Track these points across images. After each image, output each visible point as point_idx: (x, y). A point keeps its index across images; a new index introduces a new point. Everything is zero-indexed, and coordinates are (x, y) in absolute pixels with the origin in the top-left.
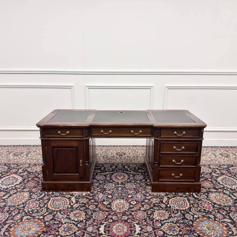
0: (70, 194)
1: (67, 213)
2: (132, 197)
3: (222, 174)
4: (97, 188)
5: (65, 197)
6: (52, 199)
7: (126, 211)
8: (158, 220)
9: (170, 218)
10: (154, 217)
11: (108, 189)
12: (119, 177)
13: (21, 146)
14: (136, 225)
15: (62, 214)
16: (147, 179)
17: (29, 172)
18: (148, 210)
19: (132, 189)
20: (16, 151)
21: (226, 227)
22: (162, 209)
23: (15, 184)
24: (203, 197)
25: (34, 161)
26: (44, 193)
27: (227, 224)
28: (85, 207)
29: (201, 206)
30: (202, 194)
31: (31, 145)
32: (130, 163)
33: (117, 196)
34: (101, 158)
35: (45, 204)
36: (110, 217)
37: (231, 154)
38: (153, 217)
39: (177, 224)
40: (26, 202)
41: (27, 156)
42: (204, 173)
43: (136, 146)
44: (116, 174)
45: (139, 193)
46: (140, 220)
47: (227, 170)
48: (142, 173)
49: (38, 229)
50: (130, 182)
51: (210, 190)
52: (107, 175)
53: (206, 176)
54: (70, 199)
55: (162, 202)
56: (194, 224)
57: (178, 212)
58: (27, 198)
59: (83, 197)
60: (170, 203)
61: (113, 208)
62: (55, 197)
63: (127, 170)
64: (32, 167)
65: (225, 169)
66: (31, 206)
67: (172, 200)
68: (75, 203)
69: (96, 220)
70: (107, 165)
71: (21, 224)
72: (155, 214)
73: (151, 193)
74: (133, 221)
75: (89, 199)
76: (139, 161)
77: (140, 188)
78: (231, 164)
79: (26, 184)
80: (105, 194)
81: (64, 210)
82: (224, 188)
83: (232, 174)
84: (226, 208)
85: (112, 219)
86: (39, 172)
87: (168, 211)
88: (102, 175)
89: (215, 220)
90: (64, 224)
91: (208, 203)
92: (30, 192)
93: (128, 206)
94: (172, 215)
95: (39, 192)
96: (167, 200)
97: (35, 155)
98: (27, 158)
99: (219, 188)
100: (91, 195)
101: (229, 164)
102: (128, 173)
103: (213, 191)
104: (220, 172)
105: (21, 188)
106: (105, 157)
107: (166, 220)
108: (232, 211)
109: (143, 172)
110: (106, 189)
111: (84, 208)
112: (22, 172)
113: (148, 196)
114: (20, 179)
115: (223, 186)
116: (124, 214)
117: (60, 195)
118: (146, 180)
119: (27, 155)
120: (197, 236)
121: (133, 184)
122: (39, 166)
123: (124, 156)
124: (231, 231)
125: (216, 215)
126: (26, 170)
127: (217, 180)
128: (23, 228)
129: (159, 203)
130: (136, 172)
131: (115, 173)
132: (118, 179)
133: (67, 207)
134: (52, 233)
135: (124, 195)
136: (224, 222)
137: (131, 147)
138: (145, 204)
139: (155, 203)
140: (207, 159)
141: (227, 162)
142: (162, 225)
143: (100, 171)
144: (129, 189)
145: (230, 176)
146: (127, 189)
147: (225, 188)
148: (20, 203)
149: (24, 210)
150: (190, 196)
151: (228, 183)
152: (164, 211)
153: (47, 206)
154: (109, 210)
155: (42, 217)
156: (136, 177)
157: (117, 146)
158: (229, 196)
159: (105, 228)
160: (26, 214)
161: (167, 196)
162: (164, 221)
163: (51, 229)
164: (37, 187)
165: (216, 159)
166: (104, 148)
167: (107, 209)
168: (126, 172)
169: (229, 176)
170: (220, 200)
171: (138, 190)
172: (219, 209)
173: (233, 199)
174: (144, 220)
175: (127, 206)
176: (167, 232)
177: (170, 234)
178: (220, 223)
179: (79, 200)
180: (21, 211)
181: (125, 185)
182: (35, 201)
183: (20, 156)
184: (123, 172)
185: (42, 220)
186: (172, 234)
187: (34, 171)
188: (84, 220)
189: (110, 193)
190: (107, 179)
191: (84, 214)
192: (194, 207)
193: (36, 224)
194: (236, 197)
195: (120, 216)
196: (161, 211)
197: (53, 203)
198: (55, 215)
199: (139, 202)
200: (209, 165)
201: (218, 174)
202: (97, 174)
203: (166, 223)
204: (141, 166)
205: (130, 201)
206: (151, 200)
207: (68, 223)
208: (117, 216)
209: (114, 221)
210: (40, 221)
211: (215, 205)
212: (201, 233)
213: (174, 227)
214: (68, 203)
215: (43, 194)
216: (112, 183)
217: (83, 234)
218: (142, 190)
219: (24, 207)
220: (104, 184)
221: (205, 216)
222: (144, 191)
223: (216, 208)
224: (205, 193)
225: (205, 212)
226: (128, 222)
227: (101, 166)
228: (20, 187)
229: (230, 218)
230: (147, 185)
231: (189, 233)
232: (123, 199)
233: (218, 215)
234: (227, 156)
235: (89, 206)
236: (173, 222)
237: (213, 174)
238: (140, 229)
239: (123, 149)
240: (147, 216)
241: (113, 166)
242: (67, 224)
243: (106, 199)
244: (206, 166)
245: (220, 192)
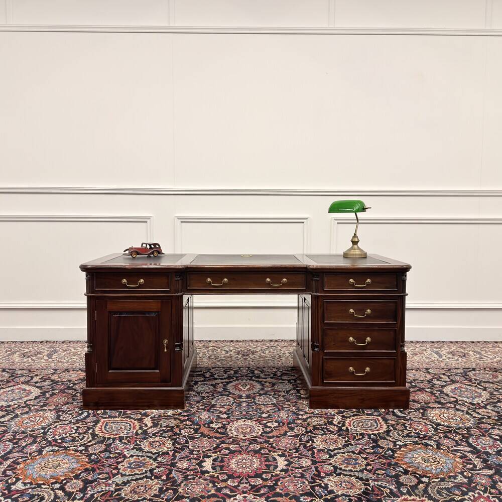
0: (140, 414)
1: (136, 441)
2: (269, 417)
3: (453, 382)
4: (198, 405)
5: (131, 418)
6: (102, 420)
7: (256, 437)
8: (323, 450)
9: (348, 446)
10: (315, 445)
11: (220, 405)
12: (241, 387)
13: (36, 342)
14: (277, 457)
15: (125, 443)
16: (301, 389)
17: (54, 380)
18: (302, 435)
19: (269, 404)
20: (26, 350)
21: (461, 457)
22: (330, 434)
23: (25, 399)
24: (415, 415)
25: (65, 364)
26: (86, 411)
27: (464, 454)
28: (173, 431)
29: (410, 428)
30: (413, 410)
31: (57, 342)
32: (265, 366)
33: (238, 414)
34: (205, 360)
35: (89, 428)
36: (224, 446)
37: (471, 353)
38: (312, 445)
39: (362, 455)
40: (49, 426)
41: (49, 358)
42: (417, 380)
43: (276, 341)
44: (237, 382)
45: (283, 410)
46: (286, 451)
47: (464, 376)
48: (289, 381)
49: (75, 465)
50: (265, 394)
51: (430, 405)
52: (218, 384)
53: (421, 386)
54: (140, 420)
55: (331, 423)
56: (396, 455)
57: (363, 437)
58: (51, 420)
59: (168, 418)
60: (347, 424)
61: (229, 433)
62: (109, 418)
63: (259, 377)
64: (60, 374)
65: (460, 375)
66: (61, 431)
67: (351, 420)
68: (151, 427)
69: (196, 451)
70: (217, 370)
71: (39, 459)
72: (317, 441)
73: (308, 410)
74: (272, 451)
75: (179, 419)
76: (282, 363)
77: (286, 403)
78: (470, 367)
79: (48, 398)
80: (213, 412)
81: (129, 437)
82: (457, 401)
83: (474, 381)
84: (461, 431)
85: (228, 449)
86: (76, 380)
87: (343, 436)
88: (207, 384)
89: (438, 448)
90: (129, 458)
91: (426, 423)
92: (57, 411)
93: (262, 430)
94: (352, 442)
95: (77, 410)
96: (341, 420)
97: (68, 356)
98: (50, 360)
99: (447, 403)
100: (185, 414)
101: (467, 366)
102: (262, 381)
103: (434, 406)
104: (449, 378)
105: (39, 405)
106: (213, 357)
107: (340, 449)
108: (473, 436)
109: (292, 380)
110: (216, 405)
111: (170, 434)
112: (40, 380)
113: (302, 415)
114: (36, 392)
115: (455, 399)
116: (254, 441)
117: (119, 415)
118: (298, 391)
119: (50, 356)
120: (403, 471)
121: (271, 397)
122: (74, 372)
123: (252, 357)
124: (470, 464)
125: (440, 441)
126: (49, 378)
127: (444, 390)
128: (44, 465)
129: (325, 425)
130: (277, 379)
131: (235, 381)
132: (240, 390)
133: (134, 432)
134: (104, 472)
135: (253, 413)
136: (457, 451)
137: (267, 342)
138: (297, 427)
139: (317, 425)
140: (422, 360)
141: (463, 364)
142: (331, 456)
143: (203, 379)
144: (263, 405)
145: (470, 385)
146: (260, 405)
147: (459, 402)
148: (36, 427)
149: (45, 437)
150: (387, 414)
151: (465, 395)
152: (336, 437)
153: (93, 431)
154: (221, 436)
155: (83, 448)
156: (278, 386)
157: (237, 341)
158: (468, 413)
159: (215, 463)
160: (49, 444)
161: (341, 415)
162: (336, 451)
163: (102, 466)
164: (72, 403)
165: (441, 359)
166: (211, 344)
167: (218, 435)
168: (256, 379)
169: (467, 385)
170: (449, 419)
171: (282, 406)
172: (448, 432)
173: (475, 417)
174: (293, 449)
175: (259, 430)
176: (343, 467)
177: (348, 469)
178: (449, 453)
179: (160, 423)
180: (39, 439)
181: (254, 398)
182: (68, 424)
183: (35, 357)
184: (250, 380)
185: (83, 452)
186: (352, 469)
187: (66, 380)
188: (171, 451)
189: (224, 411)
190: (218, 390)
191: (171, 442)
192: (395, 429)
193: (71, 458)
194: (480, 414)
195: (245, 444)
196: (329, 436)
197: (105, 427)
198: (110, 444)
199: (284, 424)
200: (427, 369)
201: (445, 382)
202: (196, 383)
203: (339, 453)
204: (288, 371)
205: (265, 422)
206: (309, 420)
207: (137, 456)
208: (239, 444)
209: (232, 452)
210: (79, 454)
211: (438, 427)
212: (410, 467)
213: (356, 460)
214: (137, 427)
215: (85, 414)
216: (228, 396)
217: (168, 472)
218: (289, 405)
219: (45, 433)
220: (211, 397)
221: (419, 442)
222: (294, 408)
223: (441, 430)
224: (418, 409)
225: (418, 437)
226: (261, 453)
227: (205, 371)
228: (36, 404)
229: (470, 445)
230: (300, 398)
231: (386, 467)
232: (251, 419)
233: (445, 441)
234: (464, 356)
235: (180, 431)
236: (353, 452)
237: (435, 382)
238: (286, 463)
239: (249, 345)
240: (300, 444)
241: (229, 371)
242: (135, 457)
243: (217, 420)
244: (420, 370)
245: (448, 408)
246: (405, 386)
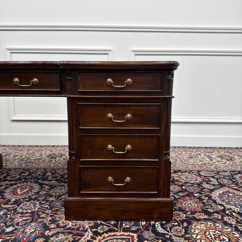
2: (12, 232)
3: (222, 185)
12: (19, 191)
19: (27, 213)
30: (176, 224)
37: (236, 157)
42: (188, 183)
45: (36, 222)
47: (231, 179)
50: (35, 199)
51: (196, 215)
53: (191, 189)
63: (46, 179)
65: (227, 177)
67: (102, 238)
78: (236, 170)
82: (224, 211)
83: (241, 185)
99: (214, 212)
101: (233, 169)
102: (44, 184)
103: (201, 217)
104: (218, 182)
113: (51, 229)
115: (223, 208)
127: (212, 195)
130: (60, 181)
132: (15, 194)
140: (196, 163)
141: (230, 167)
144: (22, 213)
145: (236, 190)
146: (18, 213)
147: (227, 212)
150: (147, 229)
151: (232, 201)
161: (94, 230)
165: (211, 162)
169: (235, 189)
171: (39, 216)
181: (19, 205)
184: (35, 182)
200: (199, 171)
201: (214, 185)
206: (53, 238)
218: (48, 214)
222: (49, 218)
224: (183, 222)
234: (231, 159)
237: (205, 185)
241: (25, 173)
244: (193, 173)
245: (215, 221)
246: (168, 197)
